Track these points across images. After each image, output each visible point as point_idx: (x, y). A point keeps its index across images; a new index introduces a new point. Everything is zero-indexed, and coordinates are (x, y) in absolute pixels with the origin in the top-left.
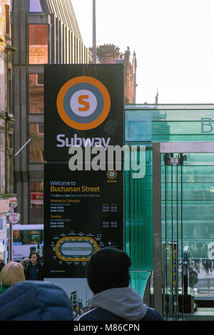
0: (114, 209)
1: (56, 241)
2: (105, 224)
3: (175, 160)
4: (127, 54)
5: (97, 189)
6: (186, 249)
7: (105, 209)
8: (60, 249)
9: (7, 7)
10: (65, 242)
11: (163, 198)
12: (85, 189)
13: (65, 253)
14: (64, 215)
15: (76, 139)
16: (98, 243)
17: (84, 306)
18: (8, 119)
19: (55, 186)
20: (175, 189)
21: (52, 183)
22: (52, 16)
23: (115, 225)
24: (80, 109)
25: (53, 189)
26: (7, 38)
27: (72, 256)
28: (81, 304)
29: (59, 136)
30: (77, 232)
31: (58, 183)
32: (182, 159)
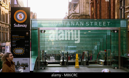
0: (28, 41)
1: (14, 49)
2: (26, 45)
3: (43, 31)
4: (35, 14)
5: (24, 37)
6: (45, 51)
7: (26, 42)
8: (15, 51)
9: (9, 3)
10: (16, 49)
11: (40, 41)
12: (21, 37)
13: (16, 52)
14: (16, 43)
15: (19, 25)
16: (24, 50)
17: (21, 64)
18: (9, 26)
19: (14, 36)
20: (43, 39)
21: (13, 35)
22: (19, 5)
23: (28, 45)
24: (20, 18)
25: (13, 37)
26: (9, 9)
27: (18, 53)
28: (20, 64)
29: (14, 24)
30: (19, 47)
31: (14, 35)
32: (45, 31)
